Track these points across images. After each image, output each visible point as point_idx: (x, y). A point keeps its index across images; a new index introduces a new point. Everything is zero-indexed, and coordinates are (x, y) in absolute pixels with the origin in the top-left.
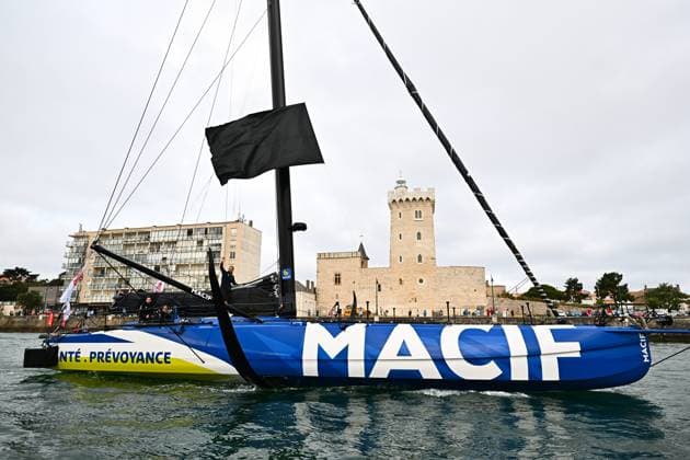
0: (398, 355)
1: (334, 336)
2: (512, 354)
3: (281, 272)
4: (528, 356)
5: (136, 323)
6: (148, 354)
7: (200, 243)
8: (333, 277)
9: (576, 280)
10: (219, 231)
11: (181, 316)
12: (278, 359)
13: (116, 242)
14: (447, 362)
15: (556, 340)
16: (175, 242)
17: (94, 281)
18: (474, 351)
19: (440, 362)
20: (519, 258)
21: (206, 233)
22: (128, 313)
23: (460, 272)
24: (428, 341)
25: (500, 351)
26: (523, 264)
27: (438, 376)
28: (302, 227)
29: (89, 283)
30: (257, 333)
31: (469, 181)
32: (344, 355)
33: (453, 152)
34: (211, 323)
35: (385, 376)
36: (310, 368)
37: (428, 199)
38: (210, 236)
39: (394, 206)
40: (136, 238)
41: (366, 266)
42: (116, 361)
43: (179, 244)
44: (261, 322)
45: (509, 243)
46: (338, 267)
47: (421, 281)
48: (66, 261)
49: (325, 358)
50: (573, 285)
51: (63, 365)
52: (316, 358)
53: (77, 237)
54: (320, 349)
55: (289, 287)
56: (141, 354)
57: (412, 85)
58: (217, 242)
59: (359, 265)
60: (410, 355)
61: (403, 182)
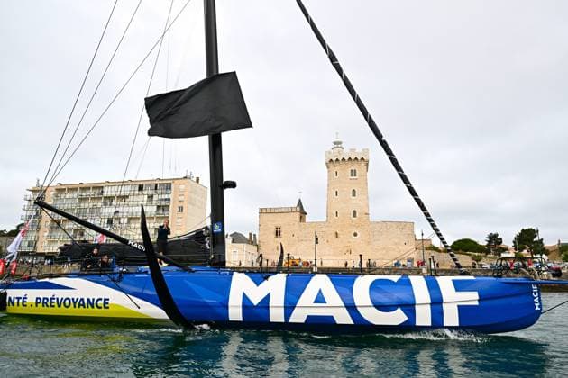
0: (315, 302)
1: (258, 285)
2: (417, 302)
3: (212, 226)
4: (431, 304)
5: (78, 271)
6: (88, 300)
7: (151, 197)
8: (274, 230)
9: (496, 235)
10: (168, 187)
11: (120, 266)
12: (206, 305)
13: (71, 196)
14: (358, 309)
15: (457, 290)
16: (127, 197)
17: (51, 232)
18: (384, 299)
19: (352, 308)
20: (427, 215)
21: (156, 188)
22: (72, 262)
23: (392, 226)
24: (342, 290)
25: (406, 300)
26: (430, 220)
27: (351, 322)
28: (232, 185)
29: (46, 234)
30: (188, 282)
31: (384, 144)
32: (265, 302)
33: (370, 117)
34: (146, 272)
35: (303, 321)
36: (235, 313)
37: (362, 159)
38: (159, 192)
39: (331, 165)
40: (90, 193)
41: (304, 221)
42: (59, 306)
43: (131, 198)
44: (193, 272)
45: (419, 202)
46: (279, 221)
47: (355, 235)
48: (24, 213)
49: (248, 304)
50: (494, 240)
51: (11, 309)
52: (241, 304)
53: (34, 191)
54: (245, 296)
55: (219, 239)
56: (82, 299)
57: (334, 56)
58: (166, 197)
59: (298, 219)
60: (325, 302)
61: (340, 143)
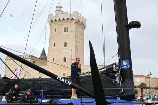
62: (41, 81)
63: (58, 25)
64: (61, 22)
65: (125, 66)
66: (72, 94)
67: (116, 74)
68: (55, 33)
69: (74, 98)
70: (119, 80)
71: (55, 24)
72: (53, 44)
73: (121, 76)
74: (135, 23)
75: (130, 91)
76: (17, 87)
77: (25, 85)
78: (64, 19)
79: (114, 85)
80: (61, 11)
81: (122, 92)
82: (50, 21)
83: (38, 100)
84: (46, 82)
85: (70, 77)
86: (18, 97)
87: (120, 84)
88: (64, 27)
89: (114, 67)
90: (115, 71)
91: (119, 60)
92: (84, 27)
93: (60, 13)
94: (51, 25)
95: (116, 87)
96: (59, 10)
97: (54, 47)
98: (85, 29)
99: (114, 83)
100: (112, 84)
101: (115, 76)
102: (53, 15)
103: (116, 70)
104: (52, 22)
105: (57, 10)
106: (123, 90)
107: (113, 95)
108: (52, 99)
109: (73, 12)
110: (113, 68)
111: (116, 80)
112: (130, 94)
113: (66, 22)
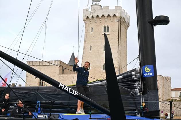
62: (38, 90)
63: (96, 23)
64: (100, 19)
65: (148, 73)
66: (77, 108)
67: (135, 83)
68: (92, 33)
69: (80, 113)
70: (139, 91)
71: (91, 22)
72: (89, 47)
73: (142, 86)
74: (162, 18)
75: (153, 105)
76: (8, 97)
77: (17, 95)
78: (103, 15)
79: (133, 98)
80: (99, 5)
81: (143, 107)
82: (85, 18)
83: (34, 114)
84: (45, 92)
85: (76, 86)
86: (9, 111)
87: (140, 96)
88: (104, 26)
89: (133, 74)
90: (134, 79)
91: (140, 66)
92: (127, 26)
93: (98, 8)
94: (86, 23)
95: (135, 100)
96: (96, 5)
97: (90, 51)
98: (128, 28)
99: (133, 95)
100: (129, 96)
101: (135, 86)
102: (89, 10)
103: (136, 78)
104: (88, 19)
105: (93, 4)
106: (144, 104)
107: (132, 111)
108: (51, 114)
109: (115, 6)
110: (131, 75)
111: (135, 91)
112: (153, 109)
113: (106, 19)
